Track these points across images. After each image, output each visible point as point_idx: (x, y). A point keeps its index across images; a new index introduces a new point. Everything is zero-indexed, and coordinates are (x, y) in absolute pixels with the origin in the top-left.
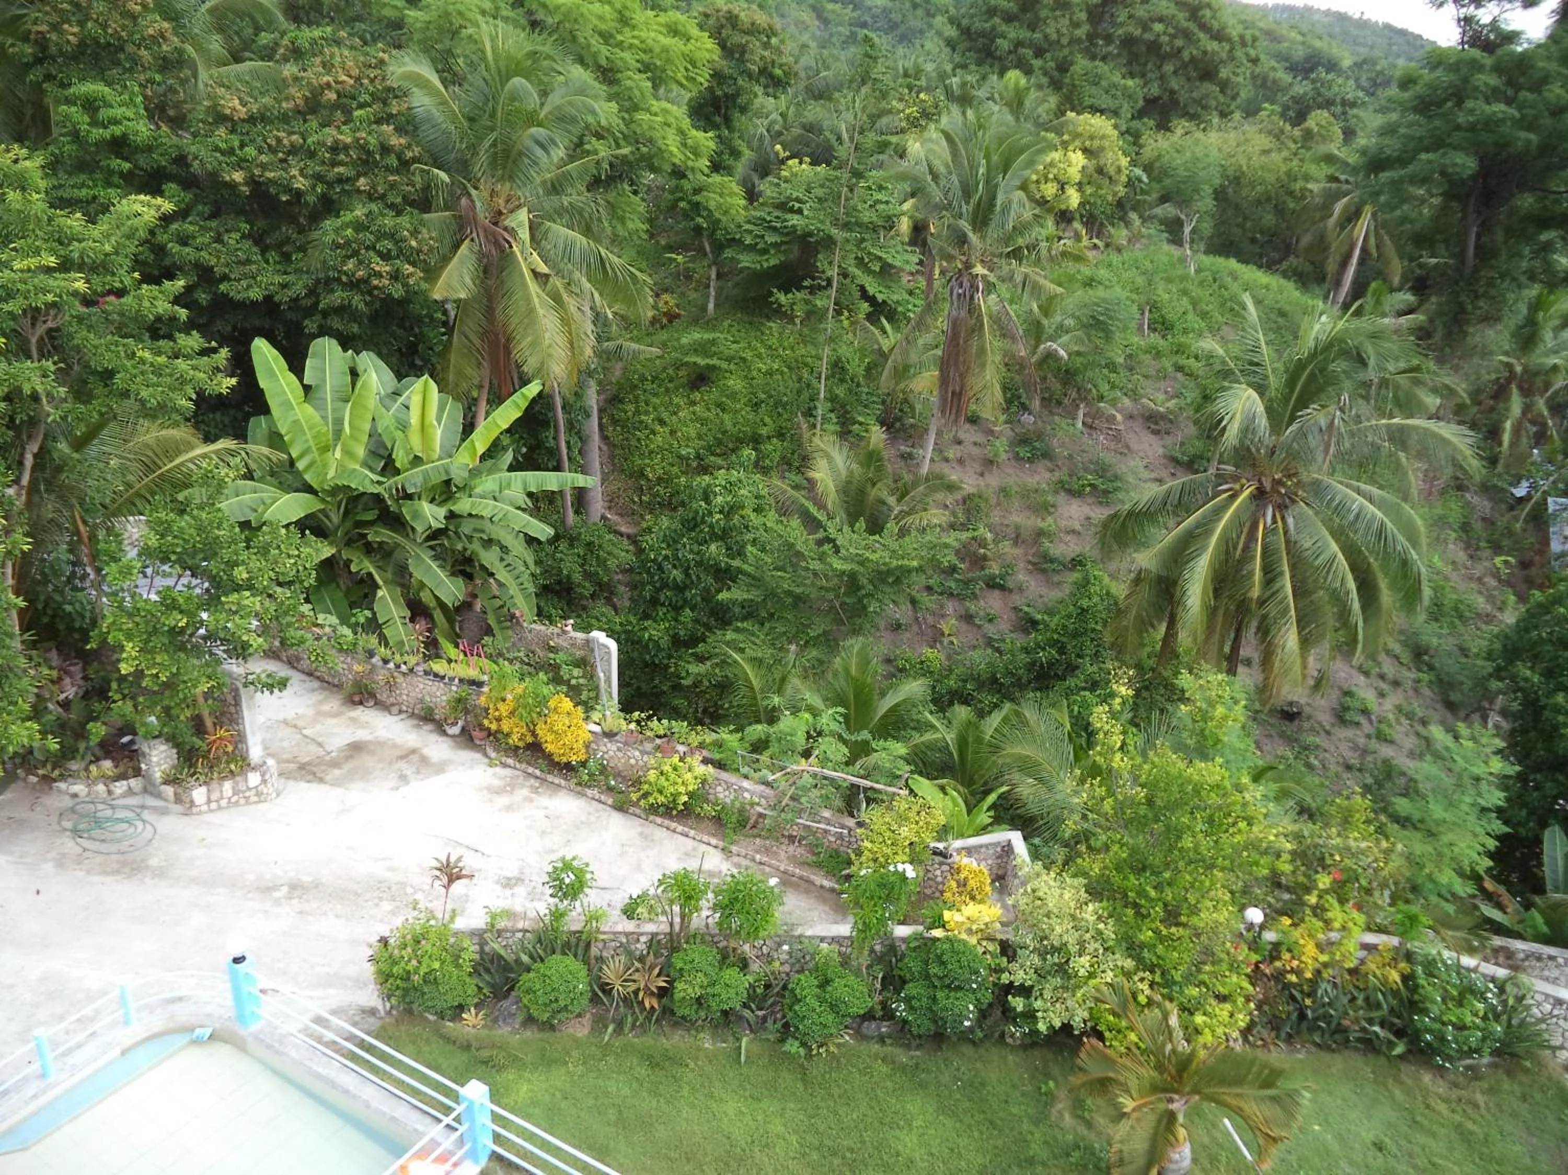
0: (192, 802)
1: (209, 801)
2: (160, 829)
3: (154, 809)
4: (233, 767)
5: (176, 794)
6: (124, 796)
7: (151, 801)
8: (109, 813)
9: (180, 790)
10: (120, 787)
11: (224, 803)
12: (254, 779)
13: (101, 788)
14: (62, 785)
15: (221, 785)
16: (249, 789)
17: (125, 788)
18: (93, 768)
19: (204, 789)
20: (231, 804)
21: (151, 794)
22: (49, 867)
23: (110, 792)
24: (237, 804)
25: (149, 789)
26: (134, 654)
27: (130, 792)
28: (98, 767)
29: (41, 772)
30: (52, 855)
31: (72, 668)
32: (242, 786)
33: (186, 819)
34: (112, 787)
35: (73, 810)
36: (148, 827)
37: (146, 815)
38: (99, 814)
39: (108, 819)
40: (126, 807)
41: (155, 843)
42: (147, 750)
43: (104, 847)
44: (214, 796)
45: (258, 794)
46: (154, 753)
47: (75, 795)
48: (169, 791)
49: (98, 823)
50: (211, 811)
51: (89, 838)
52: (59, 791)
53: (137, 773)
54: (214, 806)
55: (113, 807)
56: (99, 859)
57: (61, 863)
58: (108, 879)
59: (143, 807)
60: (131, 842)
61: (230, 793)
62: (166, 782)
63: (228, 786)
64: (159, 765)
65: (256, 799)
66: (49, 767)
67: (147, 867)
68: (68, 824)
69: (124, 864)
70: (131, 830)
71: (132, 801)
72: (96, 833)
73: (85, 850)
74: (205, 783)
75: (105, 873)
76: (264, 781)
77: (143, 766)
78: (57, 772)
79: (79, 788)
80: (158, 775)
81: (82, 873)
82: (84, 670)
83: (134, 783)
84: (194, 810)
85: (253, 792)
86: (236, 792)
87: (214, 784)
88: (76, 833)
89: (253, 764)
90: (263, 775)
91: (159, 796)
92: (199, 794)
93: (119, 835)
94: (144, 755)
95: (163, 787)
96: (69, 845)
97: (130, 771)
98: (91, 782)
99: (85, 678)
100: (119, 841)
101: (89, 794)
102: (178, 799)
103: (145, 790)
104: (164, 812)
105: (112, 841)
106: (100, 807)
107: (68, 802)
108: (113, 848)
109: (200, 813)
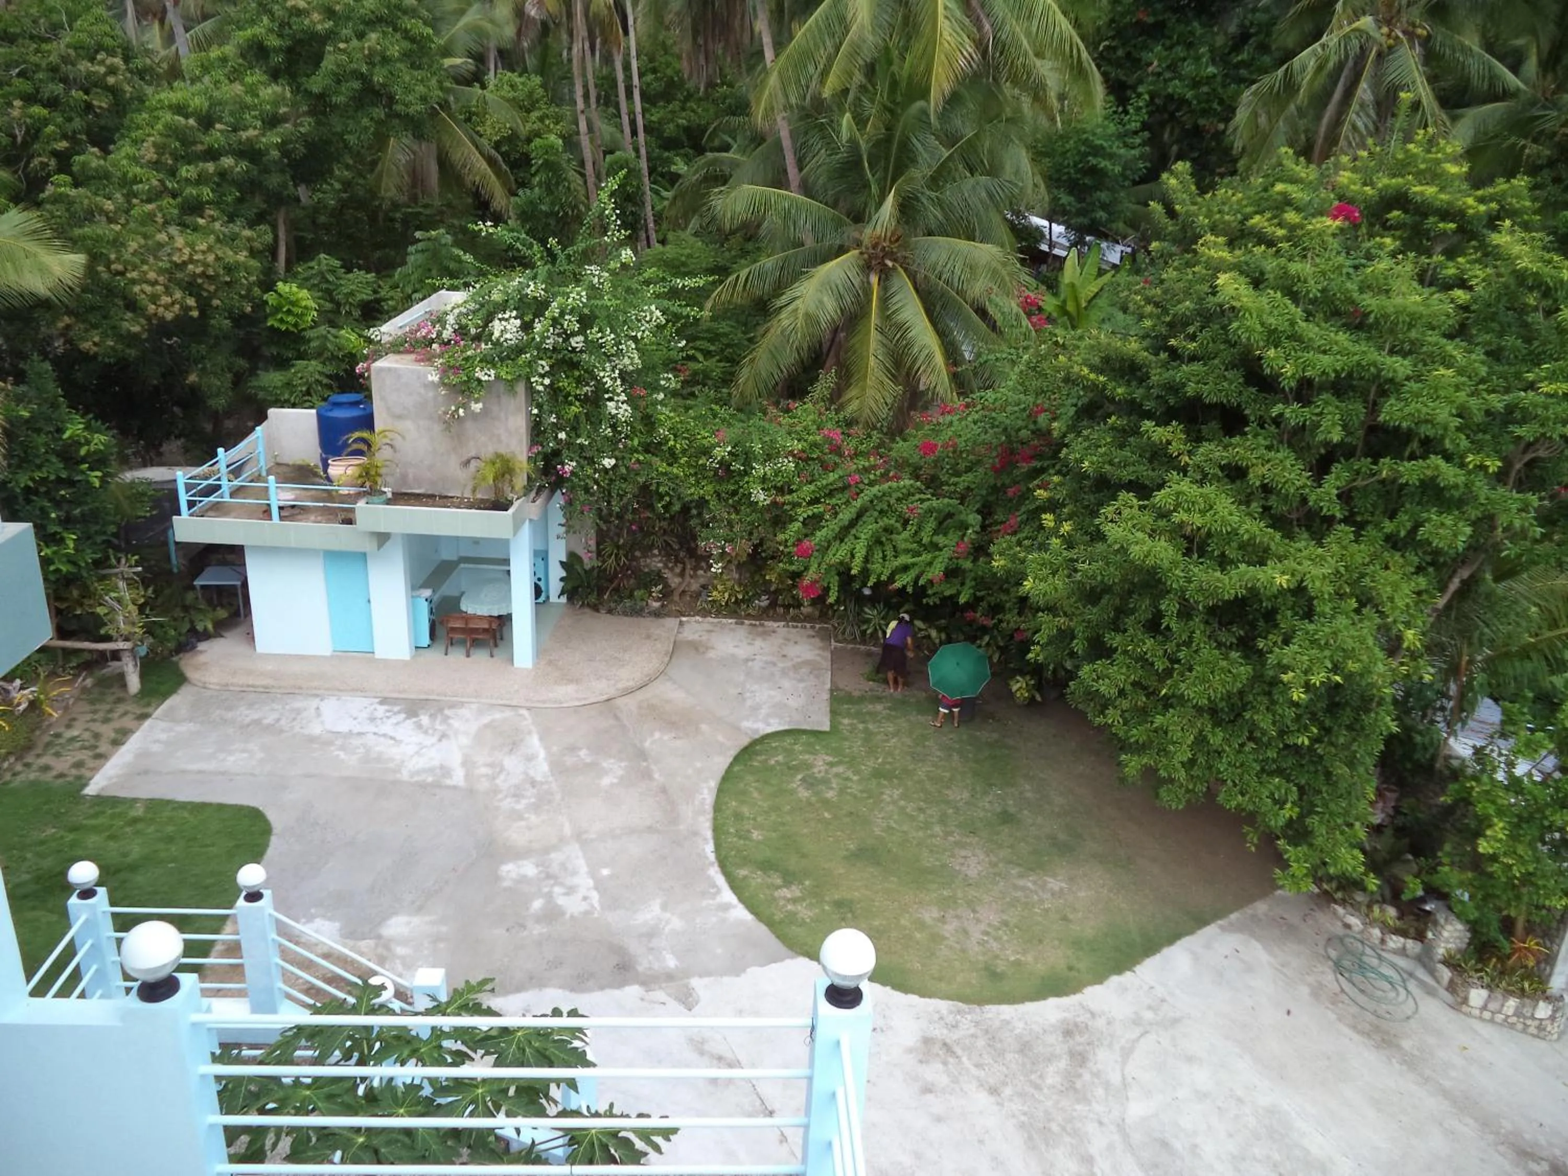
0: (1465, 1001)
1: (1484, 1008)
2: (1422, 1009)
3: (1422, 984)
4: (1526, 985)
5: (1451, 981)
6: (1395, 952)
7: (1421, 973)
8: (1375, 962)
9: (1458, 981)
10: (1395, 942)
11: (1499, 1018)
12: (1543, 1010)
13: (1376, 932)
14: (1340, 910)
15: (1505, 999)
16: (1533, 1017)
17: (1400, 945)
18: (1376, 909)
19: (1484, 993)
20: (1507, 1024)
21: (1425, 966)
22: (1305, 990)
23: (1383, 941)
24: (1512, 1026)
25: (1425, 959)
26: (1501, 836)
27: (1403, 952)
28: (1382, 911)
29: (1325, 886)
30: (1310, 979)
31: (1388, 794)
32: (1527, 1011)
33: (1452, 1014)
34: (1387, 938)
35: (1341, 940)
36: (1410, 1000)
37: (1412, 985)
38: (1365, 959)
39: (1373, 969)
40: (1394, 966)
41: (1413, 1023)
42: (1442, 921)
43: (1361, 999)
44: (1493, 1006)
45: (1541, 1028)
46: (1449, 927)
47: (1348, 926)
48: (1446, 974)
49: (1362, 968)
50: (1481, 1018)
51: (1350, 981)
52: (1335, 913)
53: (1420, 936)
54: (1487, 1015)
55: (1380, 957)
56: (1354, 1009)
57: (1317, 992)
58: (1356, 1037)
59: (1411, 975)
60: (1390, 1008)
61: (1510, 1012)
62: (1446, 962)
63: (1512, 1003)
64: (1447, 941)
65: (1535, 1032)
66: (1334, 885)
67: (1399, 1047)
68: (1333, 954)
69: (1377, 1029)
70: (1392, 994)
71: (1402, 962)
72: (1357, 978)
73: (1343, 991)
74: (1488, 987)
75: (1354, 1028)
76: (1552, 1018)
77: (1430, 935)
78: (1339, 895)
79: (1355, 921)
80: (1441, 951)
81: (1333, 1017)
82: (1398, 800)
83: (1412, 946)
84: (1465, 1008)
85: (1537, 1023)
86: (1518, 1013)
87: (1498, 994)
88: (1338, 968)
89: (1549, 992)
90: (1555, 1011)
91: (1432, 972)
92: (1477, 996)
93: (1379, 993)
94: (1436, 923)
95: (1440, 966)
96: (1329, 978)
97: (1412, 931)
98: (1370, 922)
99: (1396, 809)
100: (1379, 1001)
101: (1362, 932)
102: (1451, 987)
103: (1419, 959)
104: (1431, 992)
105: (1371, 997)
106: (1368, 951)
107: (1339, 930)
108: (1371, 1005)
109: (1469, 1015)
